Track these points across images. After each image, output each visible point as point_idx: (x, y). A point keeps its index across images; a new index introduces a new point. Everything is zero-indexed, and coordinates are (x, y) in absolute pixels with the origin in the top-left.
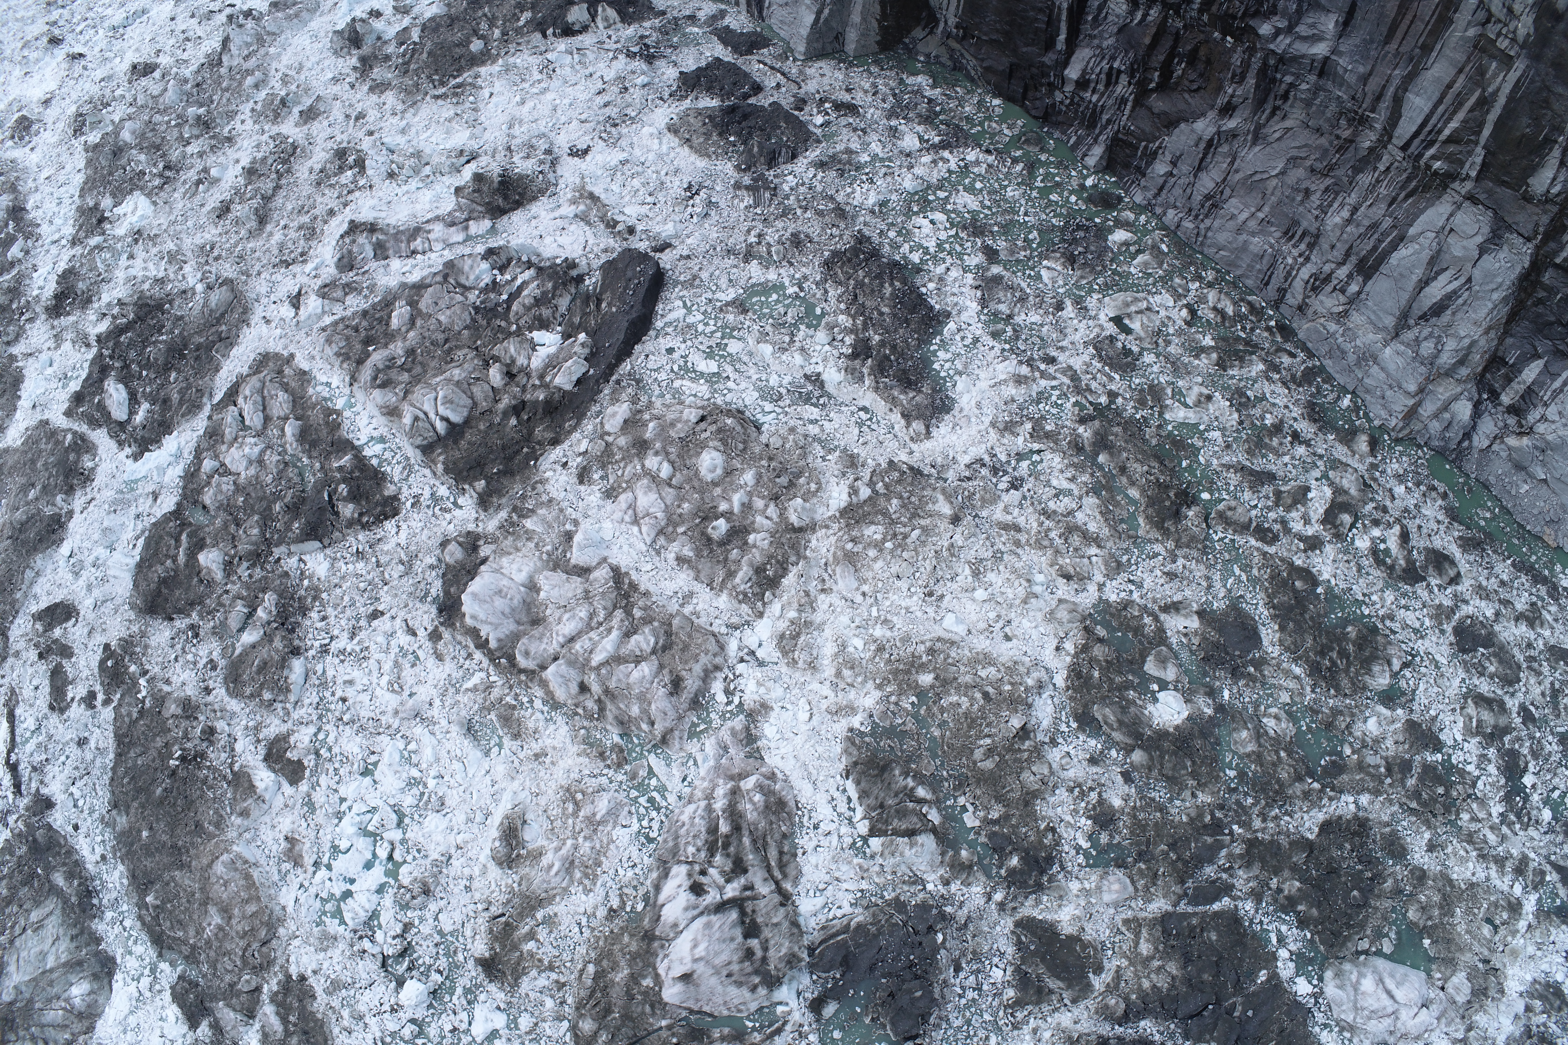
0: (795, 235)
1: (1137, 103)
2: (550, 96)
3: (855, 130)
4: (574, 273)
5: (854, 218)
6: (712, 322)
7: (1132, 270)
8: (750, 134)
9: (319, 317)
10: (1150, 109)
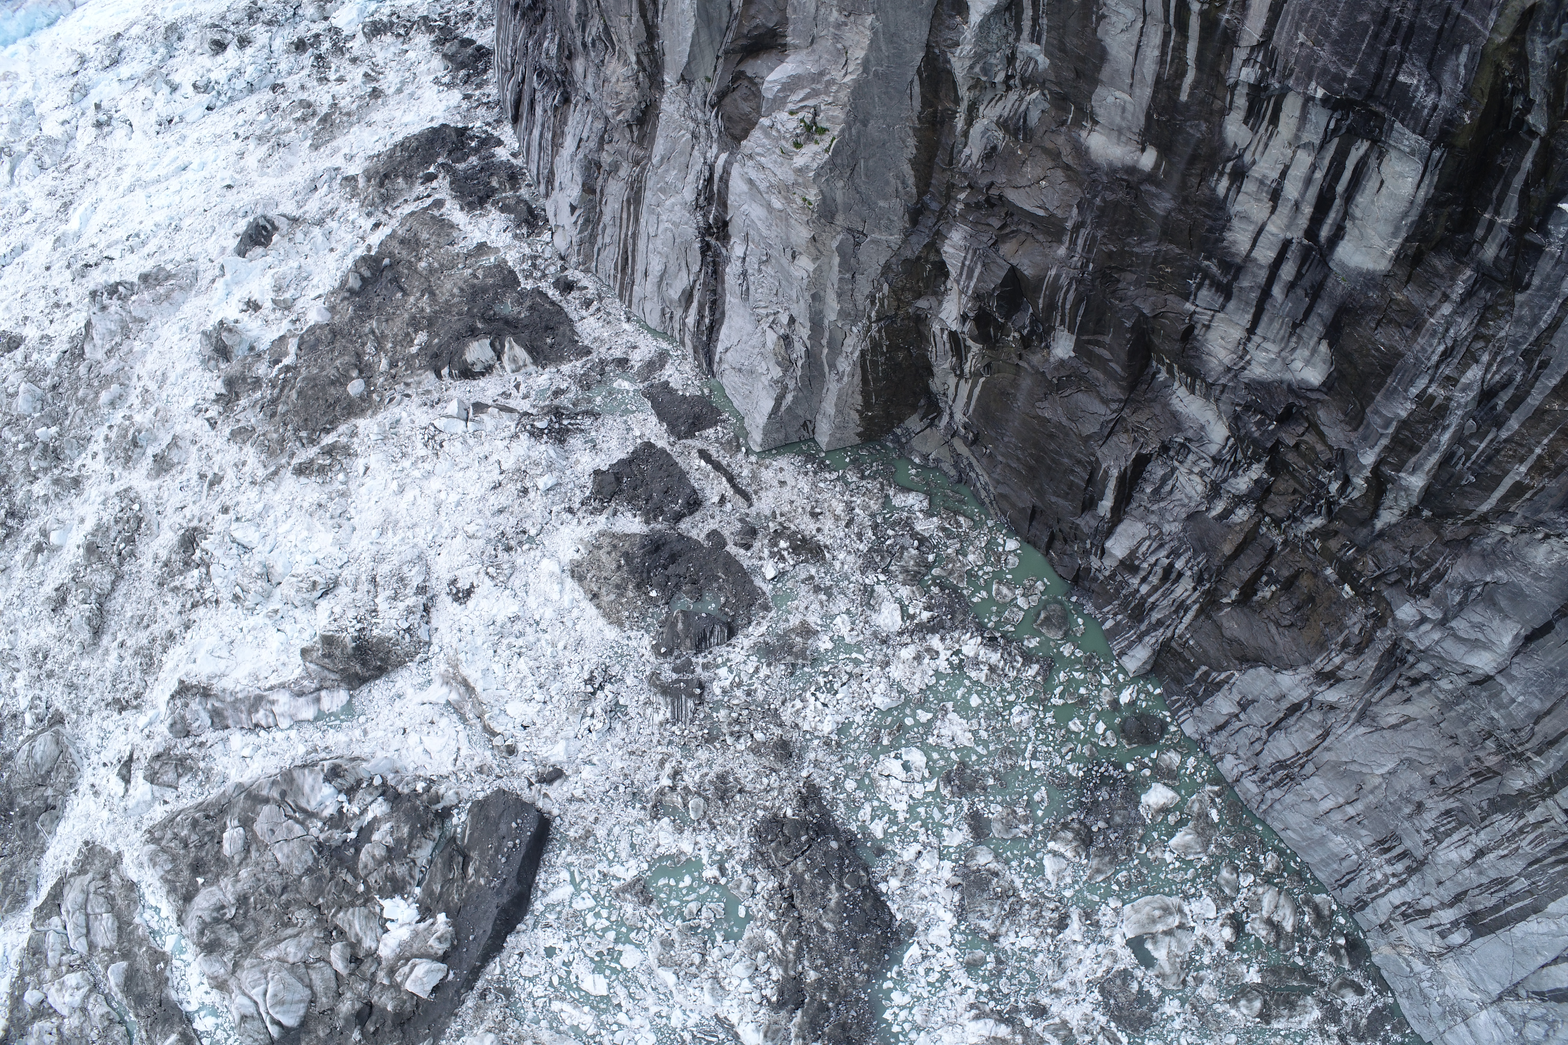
0: (722, 778)
1: (1200, 612)
2: (435, 484)
3: (817, 589)
4: (439, 806)
5: (804, 749)
6: (604, 912)
7: (1168, 857)
8: (678, 586)
9: (150, 805)
10: (1219, 627)
